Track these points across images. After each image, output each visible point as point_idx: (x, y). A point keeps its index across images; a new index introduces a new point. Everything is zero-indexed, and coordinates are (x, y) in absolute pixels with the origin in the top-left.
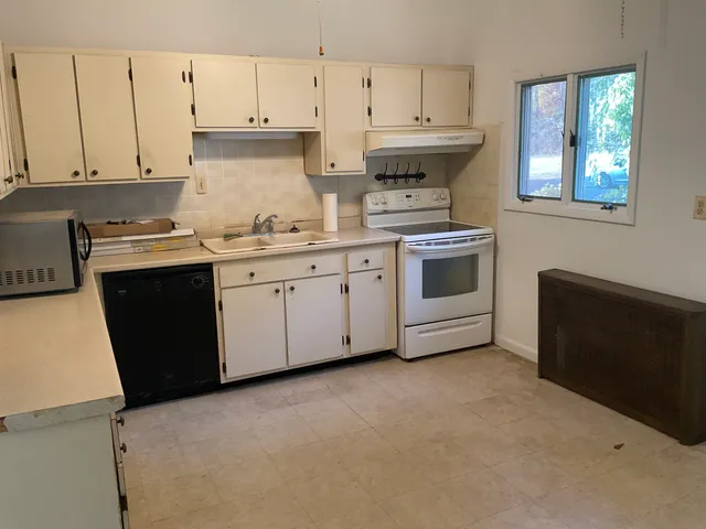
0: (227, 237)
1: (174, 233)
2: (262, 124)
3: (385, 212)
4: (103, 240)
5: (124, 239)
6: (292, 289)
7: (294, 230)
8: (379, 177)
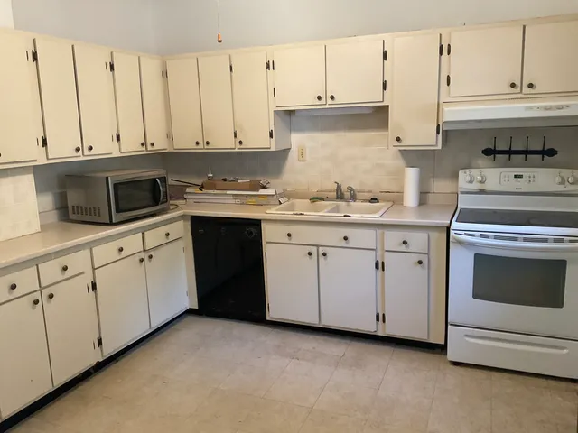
0: (314, 200)
1: (262, 192)
2: (330, 101)
3: (482, 192)
4: (216, 192)
5: (228, 192)
6: (324, 254)
7: (374, 200)
8: (487, 152)
